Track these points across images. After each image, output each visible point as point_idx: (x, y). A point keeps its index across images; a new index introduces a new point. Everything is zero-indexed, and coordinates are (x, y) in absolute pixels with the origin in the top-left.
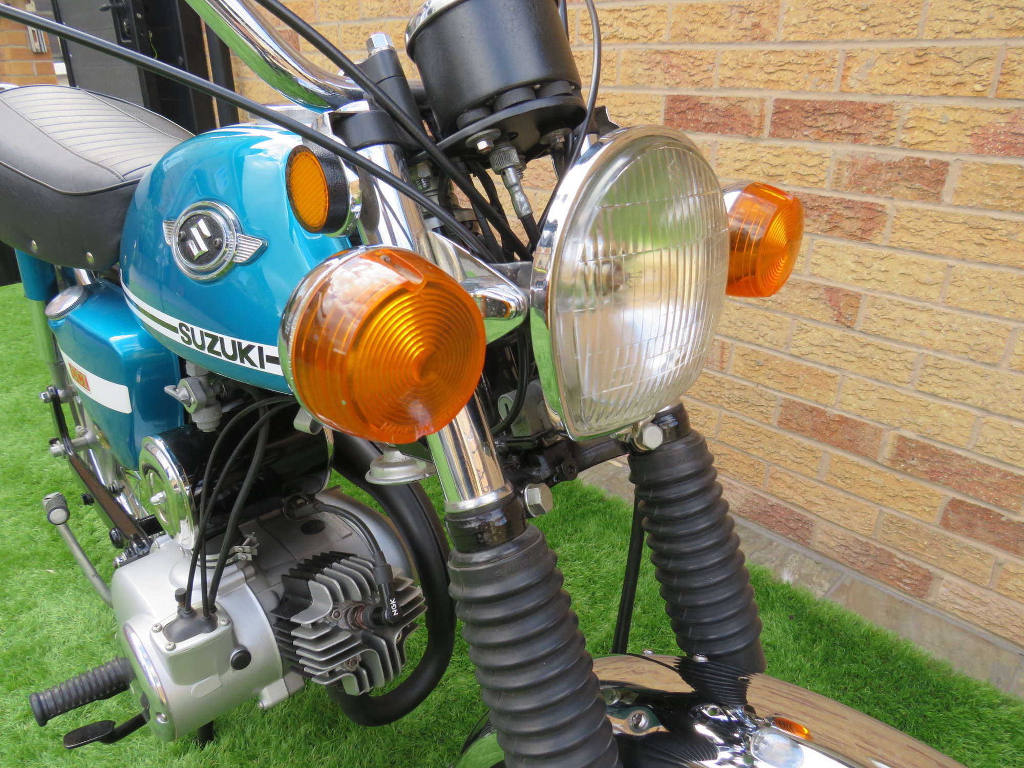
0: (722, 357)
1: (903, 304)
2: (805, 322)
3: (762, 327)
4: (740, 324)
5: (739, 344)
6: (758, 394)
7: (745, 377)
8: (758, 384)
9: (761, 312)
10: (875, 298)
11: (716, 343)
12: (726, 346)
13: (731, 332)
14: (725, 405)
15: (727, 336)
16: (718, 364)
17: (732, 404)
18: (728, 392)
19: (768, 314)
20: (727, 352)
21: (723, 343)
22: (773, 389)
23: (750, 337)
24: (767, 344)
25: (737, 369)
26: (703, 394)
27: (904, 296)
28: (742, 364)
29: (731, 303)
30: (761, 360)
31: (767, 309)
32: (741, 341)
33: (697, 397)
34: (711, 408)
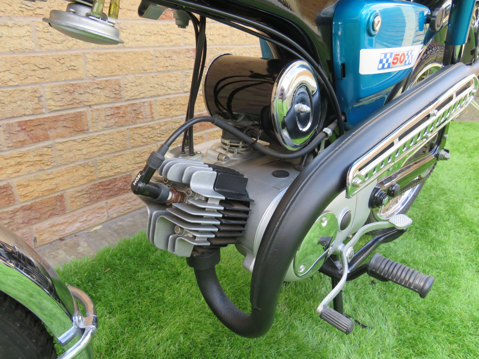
0: (151, 111)
1: (221, 49)
2: (187, 71)
3: (168, 83)
4: (156, 86)
5: (159, 98)
6: (174, 122)
7: (166, 116)
8: (172, 117)
9: (166, 74)
10: (212, 49)
11: (146, 104)
12: (152, 103)
13: (153, 93)
14: (159, 139)
15: (151, 97)
16: (150, 117)
17: (162, 136)
18: (158, 130)
19: (170, 74)
20: (153, 106)
21: (150, 102)
22: (180, 115)
23: (164, 92)
24: (173, 92)
25: (161, 114)
26: (144, 140)
27: (220, 45)
28: (163, 110)
29: (149, 75)
30: (172, 102)
31: (169, 71)
32: (159, 96)
33: (142, 144)
34: (150, 146)
